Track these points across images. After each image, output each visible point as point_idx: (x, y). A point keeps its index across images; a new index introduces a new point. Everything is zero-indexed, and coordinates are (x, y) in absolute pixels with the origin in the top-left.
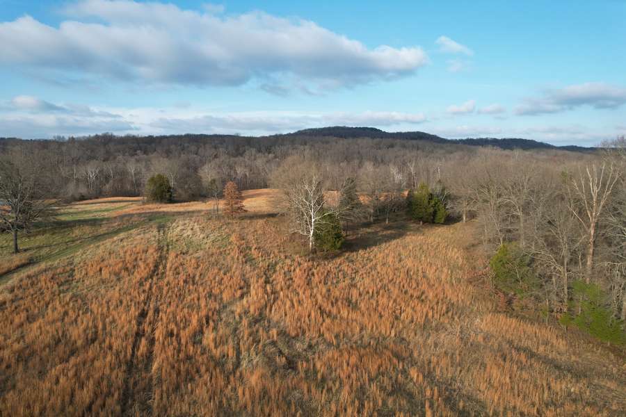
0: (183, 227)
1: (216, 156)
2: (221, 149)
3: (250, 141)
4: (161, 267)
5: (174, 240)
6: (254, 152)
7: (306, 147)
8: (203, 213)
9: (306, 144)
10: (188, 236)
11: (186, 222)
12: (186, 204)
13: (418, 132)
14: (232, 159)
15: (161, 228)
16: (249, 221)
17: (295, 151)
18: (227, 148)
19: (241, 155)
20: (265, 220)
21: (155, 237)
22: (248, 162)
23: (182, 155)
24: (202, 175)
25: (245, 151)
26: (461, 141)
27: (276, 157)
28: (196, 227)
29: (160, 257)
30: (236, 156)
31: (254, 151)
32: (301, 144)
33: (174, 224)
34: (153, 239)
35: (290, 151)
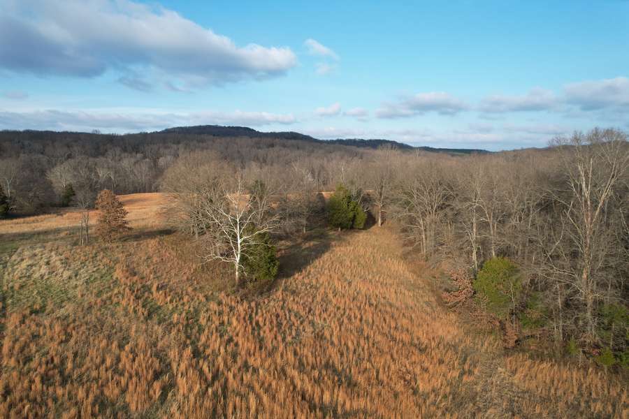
0: (30, 262)
1: (69, 157)
2: (75, 148)
3: (111, 139)
6: (118, 152)
8: (62, 235)
9: (179, 143)
11: (37, 251)
12: (32, 218)
14: (91, 159)
16: (135, 243)
17: (167, 151)
18: (83, 147)
19: (103, 155)
20: (157, 239)
22: (112, 163)
23: (22, 155)
24: (53, 180)
25: (106, 151)
27: (145, 157)
28: (54, 258)
30: (96, 156)
31: (118, 150)
32: (174, 143)
35: (162, 150)
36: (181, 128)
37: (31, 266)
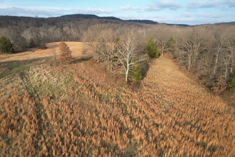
0: (38, 74)
1: (28, 27)
2: (29, 23)
3: (43, 20)
4: (43, 117)
5: (38, 86)
6: (47, 25)
7: (71, 22)
8: (43, 61)
9: (70, 21)
10: (46, 80)
11: (38, 69)
12: (23, 53)
13: (112, 17)
15: (22, 75)
17: (66, 25)
18: (32, 23)
19: (41, 26)
21: (21, 84)
22: (45, 30)
23: (9, 26)
25: (42, 24)
26: (128, 21)
27: (57, 27)
29: (36, 105)
30: (38, 27)
32: (68, 21)
33: (30, 72)
34: (21, 86)
35: (64, 24)
36: (68, 15)
37: (39, 75)
